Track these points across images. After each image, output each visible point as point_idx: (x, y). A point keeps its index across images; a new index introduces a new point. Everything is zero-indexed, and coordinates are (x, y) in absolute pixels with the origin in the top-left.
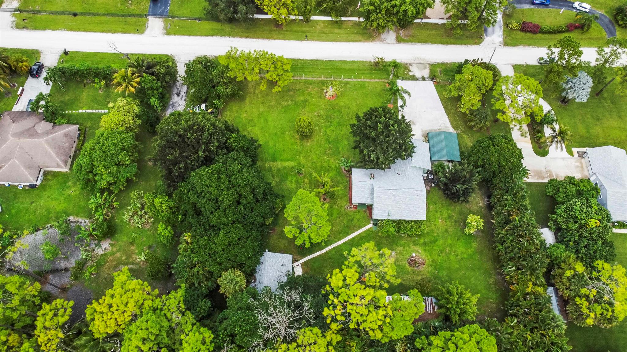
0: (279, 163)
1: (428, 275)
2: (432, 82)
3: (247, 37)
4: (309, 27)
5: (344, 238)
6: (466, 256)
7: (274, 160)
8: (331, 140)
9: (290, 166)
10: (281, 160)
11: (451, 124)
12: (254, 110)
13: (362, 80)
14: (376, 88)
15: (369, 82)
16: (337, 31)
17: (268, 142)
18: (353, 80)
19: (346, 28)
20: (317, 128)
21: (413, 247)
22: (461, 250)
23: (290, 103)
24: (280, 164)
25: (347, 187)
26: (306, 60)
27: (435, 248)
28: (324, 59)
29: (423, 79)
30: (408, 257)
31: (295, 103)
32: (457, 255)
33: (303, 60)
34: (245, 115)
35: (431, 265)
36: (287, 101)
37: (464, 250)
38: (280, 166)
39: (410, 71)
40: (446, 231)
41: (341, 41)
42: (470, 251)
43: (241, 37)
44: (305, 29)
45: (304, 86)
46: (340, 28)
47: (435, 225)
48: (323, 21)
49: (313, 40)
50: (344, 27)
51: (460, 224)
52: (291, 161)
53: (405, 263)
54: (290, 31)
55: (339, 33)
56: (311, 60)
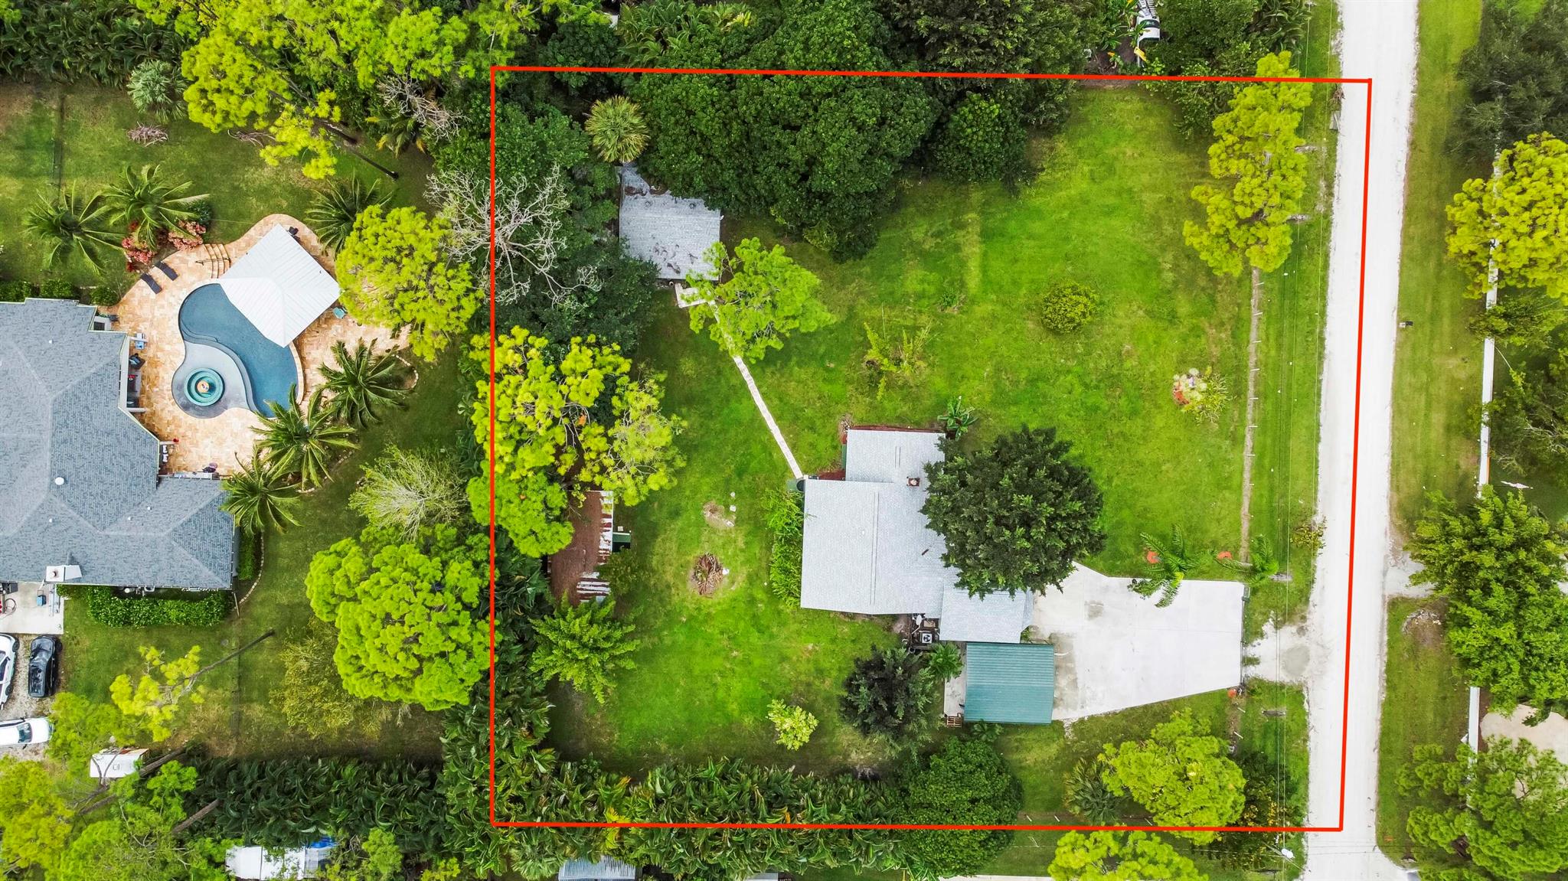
0: (976, 250)
1: (676, 599)
2: (1237, 683)
3: (1413, 145)
4: (1453, 334)
5: (769, 408)
6: (721, 694)
7: (987, 235)
8: (1040, 384)
9: (967, 278)
10: (985, 255)
11: (1092, 718)
12: (1145, 178)
13: (1247, 485)
14: (1218, 521)
15: (1239, 505)
16: (1438, 418)
17: (1041, 218)
18: (1248, 456)
19: (1448, 448)
20: (1080, 349)
21: (744, 571)
22: (737, 686)
23: (1169, 276)
24: (973, 250)
25: (903, 421)
26: (1324, 324)
27: (742, 624)
28: (1325, 377)
29: (1248, 661)
30: (720, 557)
31: (1169, 292)
32: (722, 674)
33: (1323, 314)
34: (1129, 152)
35: (699, 609)
36: (1176, 268)
37: (735, 693)
38: (967, 250)
39: (1278, 626)
40: (784, 659)
41: (1394, 429)
42: (734, 706)
43: (1415, 128)
44: (1446, 321)
45: (1226, 316)
46: (1448, 428)
47: (798, 633)
48: (1476, 379)
49: (1400, 346)
50: (1454, 443)
51: (801, 695)
52: (983, 282)
53: (705, 549)
54: (1439, 278)
55: (1428, 424)
56: (1322, 340)
